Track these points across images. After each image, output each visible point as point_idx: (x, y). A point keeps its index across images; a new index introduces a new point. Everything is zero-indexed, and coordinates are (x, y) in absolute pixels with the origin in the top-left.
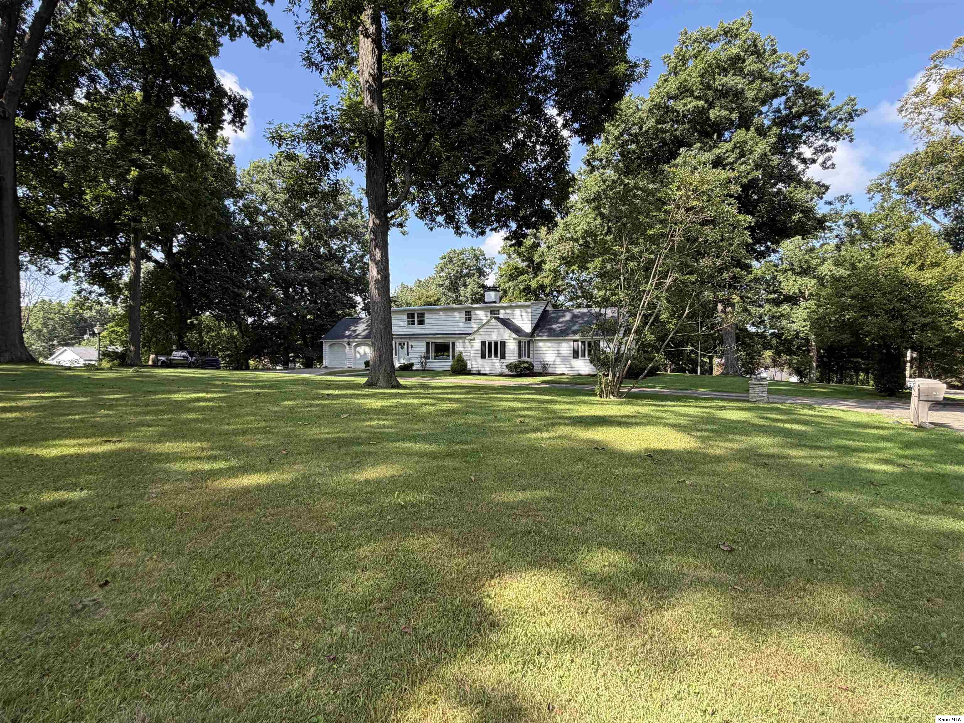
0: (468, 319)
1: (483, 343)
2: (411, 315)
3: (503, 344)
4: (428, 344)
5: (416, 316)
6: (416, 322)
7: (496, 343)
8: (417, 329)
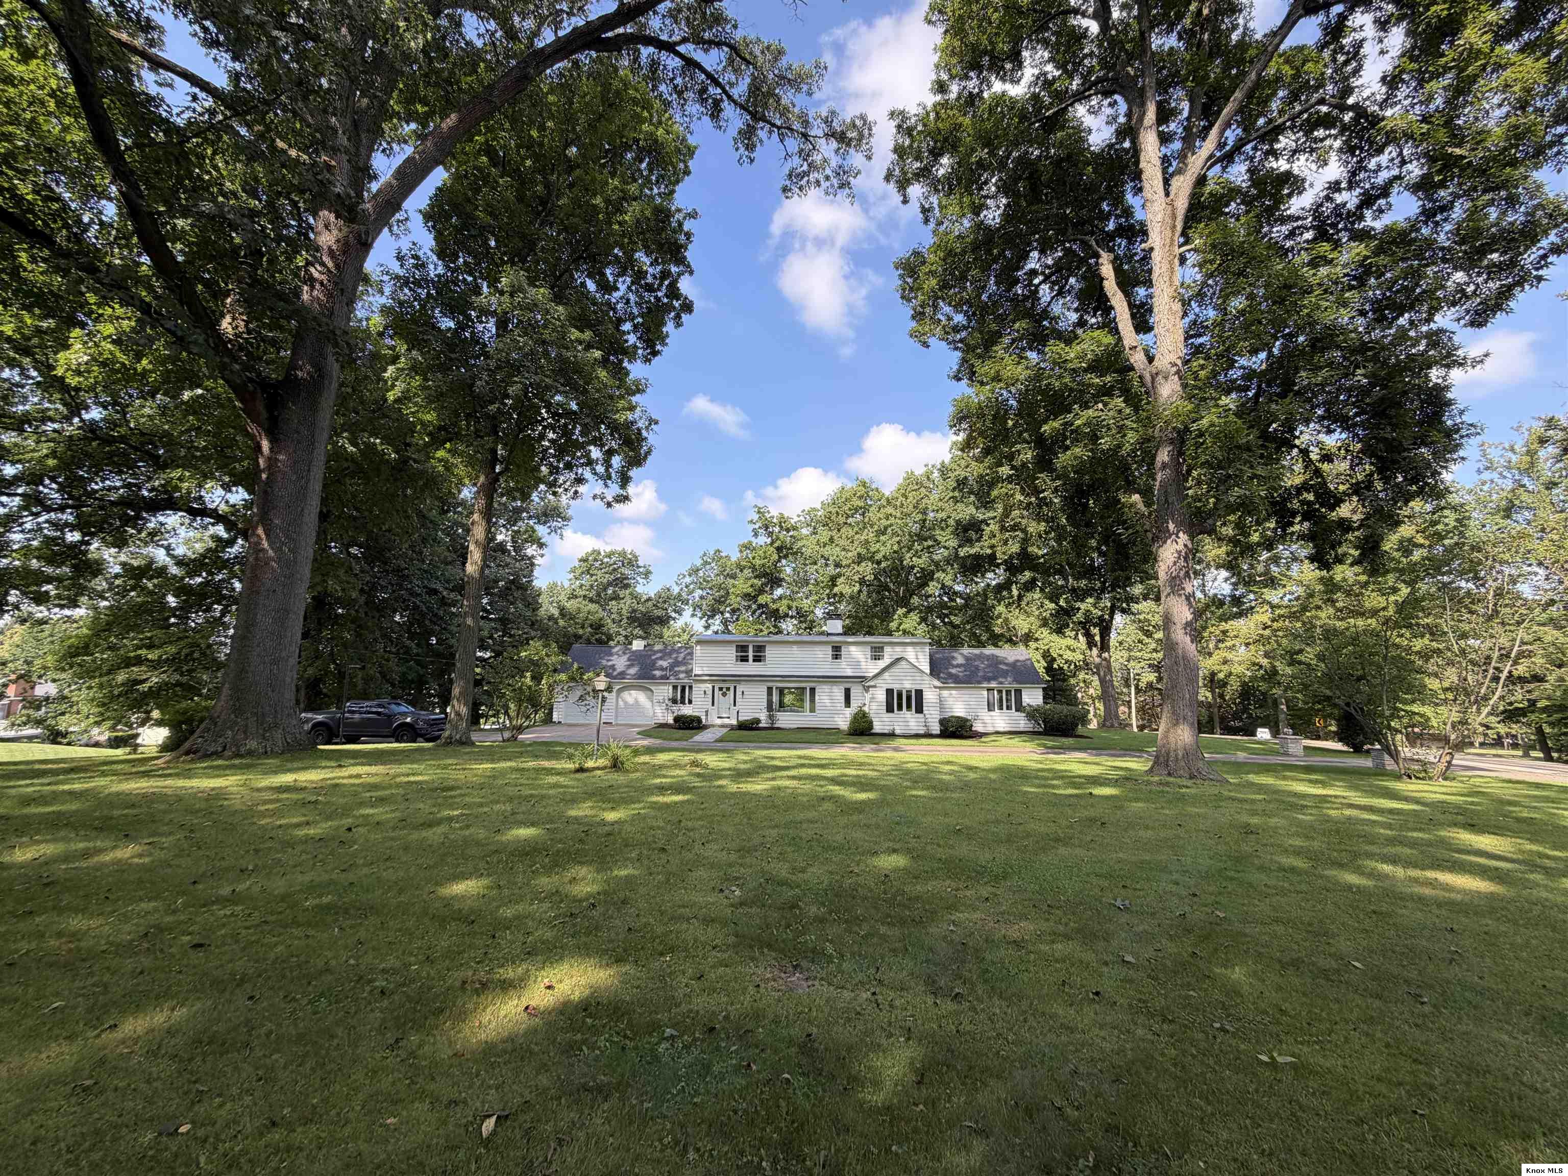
0: (836, 657)
1: (889, 692)
2: (742, 648)
3: (919, 693)
4: (770, 690)
5: (751, 649)
6: (751, 658)
7: (909, 692)
8: (751, 668)
